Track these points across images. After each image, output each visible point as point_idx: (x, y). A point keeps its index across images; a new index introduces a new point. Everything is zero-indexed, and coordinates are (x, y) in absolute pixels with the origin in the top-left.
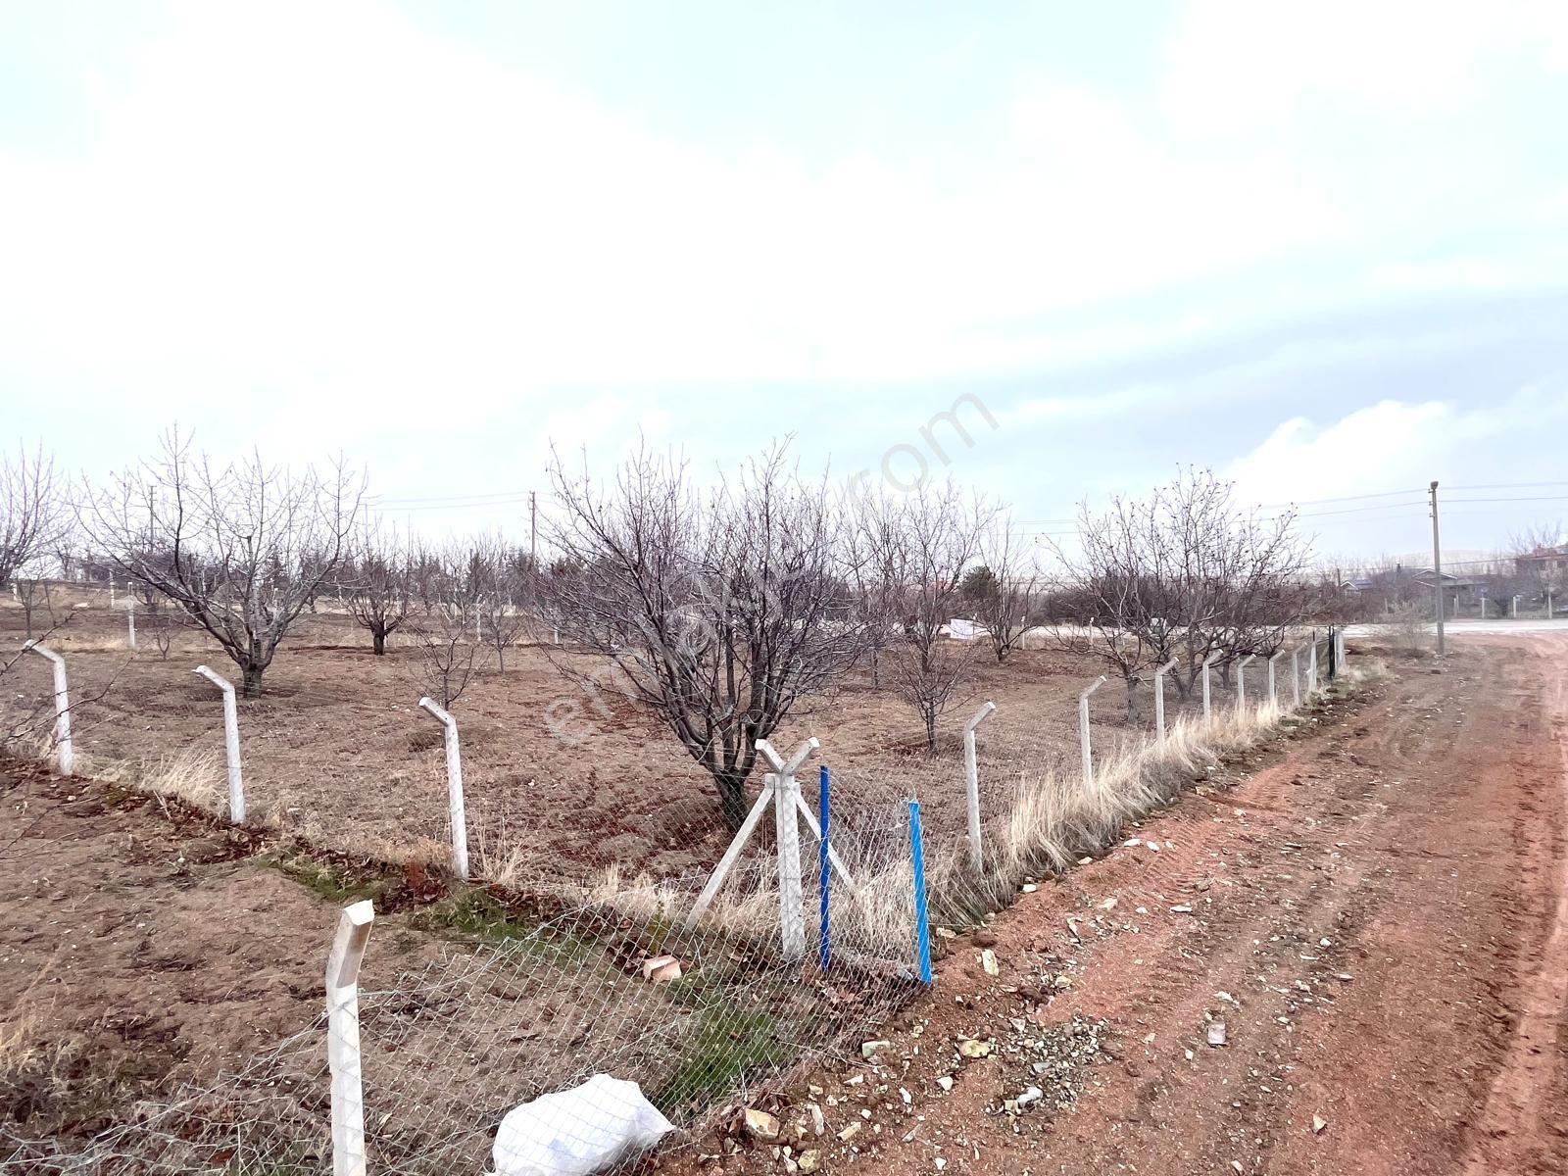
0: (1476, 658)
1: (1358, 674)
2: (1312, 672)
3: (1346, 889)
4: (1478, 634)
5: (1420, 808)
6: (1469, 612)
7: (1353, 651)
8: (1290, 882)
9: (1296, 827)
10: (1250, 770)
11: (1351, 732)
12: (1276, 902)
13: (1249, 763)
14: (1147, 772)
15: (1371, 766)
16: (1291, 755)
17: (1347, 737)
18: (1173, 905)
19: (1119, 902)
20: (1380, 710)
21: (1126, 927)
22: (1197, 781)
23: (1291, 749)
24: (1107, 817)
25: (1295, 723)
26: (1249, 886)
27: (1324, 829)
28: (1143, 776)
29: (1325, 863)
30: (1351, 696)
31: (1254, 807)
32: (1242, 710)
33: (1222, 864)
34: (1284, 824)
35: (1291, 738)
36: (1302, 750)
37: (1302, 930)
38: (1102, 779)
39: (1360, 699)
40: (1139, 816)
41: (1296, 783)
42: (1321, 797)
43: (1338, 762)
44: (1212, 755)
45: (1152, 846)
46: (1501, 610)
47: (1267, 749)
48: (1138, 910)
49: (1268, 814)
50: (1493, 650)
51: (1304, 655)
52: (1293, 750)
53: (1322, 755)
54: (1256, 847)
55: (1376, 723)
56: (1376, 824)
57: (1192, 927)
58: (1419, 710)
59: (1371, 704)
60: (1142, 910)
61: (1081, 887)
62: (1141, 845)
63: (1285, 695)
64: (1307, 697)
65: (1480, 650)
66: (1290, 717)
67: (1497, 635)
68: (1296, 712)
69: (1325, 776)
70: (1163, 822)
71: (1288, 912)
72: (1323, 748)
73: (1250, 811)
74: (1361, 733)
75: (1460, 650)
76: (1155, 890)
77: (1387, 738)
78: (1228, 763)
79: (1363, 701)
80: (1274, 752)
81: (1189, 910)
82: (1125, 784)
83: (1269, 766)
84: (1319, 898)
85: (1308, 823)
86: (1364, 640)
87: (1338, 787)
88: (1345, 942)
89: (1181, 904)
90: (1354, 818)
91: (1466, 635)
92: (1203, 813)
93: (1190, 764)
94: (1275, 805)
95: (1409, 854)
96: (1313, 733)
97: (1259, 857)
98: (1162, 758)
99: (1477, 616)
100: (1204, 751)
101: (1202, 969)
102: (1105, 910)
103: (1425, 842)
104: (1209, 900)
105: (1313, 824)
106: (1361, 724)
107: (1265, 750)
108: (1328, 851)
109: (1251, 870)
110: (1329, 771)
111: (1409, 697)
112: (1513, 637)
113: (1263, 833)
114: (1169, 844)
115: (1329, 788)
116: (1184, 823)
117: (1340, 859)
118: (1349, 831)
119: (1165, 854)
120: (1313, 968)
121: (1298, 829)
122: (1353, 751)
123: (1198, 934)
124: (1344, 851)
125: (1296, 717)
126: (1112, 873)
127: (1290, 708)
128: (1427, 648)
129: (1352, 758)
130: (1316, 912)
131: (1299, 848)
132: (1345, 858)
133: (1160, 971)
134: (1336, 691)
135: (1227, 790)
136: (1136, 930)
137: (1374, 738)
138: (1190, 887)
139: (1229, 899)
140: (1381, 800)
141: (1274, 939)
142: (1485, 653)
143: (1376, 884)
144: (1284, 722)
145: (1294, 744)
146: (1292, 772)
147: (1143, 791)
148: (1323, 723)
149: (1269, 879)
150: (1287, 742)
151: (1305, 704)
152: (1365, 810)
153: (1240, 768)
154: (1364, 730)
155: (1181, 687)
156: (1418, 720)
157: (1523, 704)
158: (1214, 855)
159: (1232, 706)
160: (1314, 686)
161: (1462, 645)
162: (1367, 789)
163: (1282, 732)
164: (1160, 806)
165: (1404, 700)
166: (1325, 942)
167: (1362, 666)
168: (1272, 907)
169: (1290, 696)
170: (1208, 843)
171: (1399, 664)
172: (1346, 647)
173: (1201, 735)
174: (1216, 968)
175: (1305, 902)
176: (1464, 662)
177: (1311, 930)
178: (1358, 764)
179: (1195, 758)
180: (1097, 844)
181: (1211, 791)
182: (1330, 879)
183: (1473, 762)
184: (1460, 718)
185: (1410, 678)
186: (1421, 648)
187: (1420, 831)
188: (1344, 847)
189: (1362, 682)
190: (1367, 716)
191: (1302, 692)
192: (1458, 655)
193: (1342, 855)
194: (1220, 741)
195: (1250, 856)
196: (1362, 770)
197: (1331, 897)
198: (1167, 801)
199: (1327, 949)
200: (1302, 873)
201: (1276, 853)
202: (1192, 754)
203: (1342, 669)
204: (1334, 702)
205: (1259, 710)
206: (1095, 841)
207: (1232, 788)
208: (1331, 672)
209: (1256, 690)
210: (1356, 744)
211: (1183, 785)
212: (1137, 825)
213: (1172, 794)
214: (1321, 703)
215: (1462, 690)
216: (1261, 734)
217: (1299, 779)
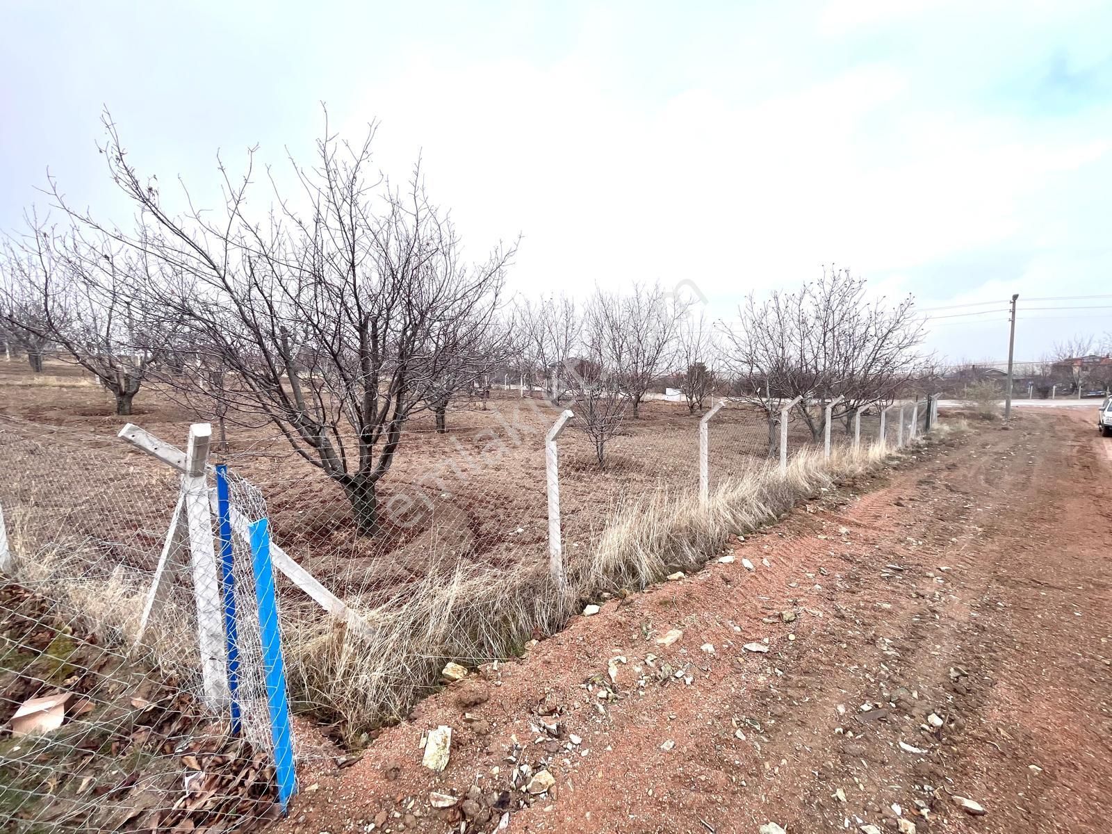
0: (1034, 421)
1: (946, 428)
2: (913, 427)
3: (954, 625)
4: (1031, 407)
5: (1015, 532)
6: (1021, 394)
7: (943, 415)
8: (890, 613)
9: (898, 547)
10: (858, 492)
11: (944, 467)
12: (872, 642)
13: (858, 486)
14: (765, 491)
15: (963, 493)
16: (895, 482)
17: (940, 470)
18: (748, 641)
19: (685, 633)
20: (966, 452)
21: (679, 674)
22: (810, 499)
23: (895, 477)
24: (714, 531)
25: (898, 458)
26: (843, 617)
27: (925, 550)
28: (761, 494)
29: (928, 589)
30: (942, 442)
31: (858, 525)
32: (857, 447)
33: (817, 587)
34: (886, 544)
35: (895, 469)
36: (904, 478)
37: (902, 693)
38: (720, 495)
39: (950, 444)
40: (747, 530)
41: (898, 504)
42: (921, 517)
43: (934, 488)
44: (827, 478)
45: (747, 563)
46: (1044, 393)
47: (875, 476)
48: (704, 648)
49: (871, 534)
50: (1045, 416)
51: (908, 416)
52: (896, 478)
53: (921, 482)
54: (856, 569)
55: (963, 461)
56: (975, 547)
57: (761, 679)
58: (996, 453)
59: (958, 448)
60: (708, 647)
61: (646, 613)
62: (735, 563)
63: (892, 441)
64: (908, 442)
65: (1035, 416)
66: (894, 454)
67: (1045, 408)
68: (899, 451)
69: (924, 498)
70: (767, 538)
71: (886, 659)
72: (921, 477)
73: (854, 529)
74: (952, 467)
75: (1019, 416)
76: (734, 619)
77: (973, 472)
78: (840, 485)
79: (952, 445)
80: (880, 478)
81: (765, 649)
82: (743, 500)
83: (875, 489)
84: (923, 638)
85: (909, 544)
86: (950, 409)
87: (936, 510)
88: (961, 721)
89: (759, 640)
90: (954, 539)
91: (1023, 407)
92: (809, 530)
93: (807, 485)
94: (878, 523)
95: (1017, 583)
96: (912, 467)
97: (858, 580)
98: (782, 480)
99: (1027, 397)
100: (820, 475)
101: (756, 761)
102: (662, 646)
103: (1032, 569)
104: (792, 637)
105: (915, 545)
106: (951, 461)
107: (873, 477)
108: (931, 574)
109: (847, 596)
110: (927, 496)
111: (987, 445)
112: (1058, 408)
113: (865, 552)
114: (765, 561)
115: (928, 510)
116: (788, 539)
117: (944, 586)
118: (951, 553)
119: (760, 570)
120: (917, 775)
121: (900, 549)
122: (946, 480)
123: (765, 693)
124: (947, 576)
125: (900, 455)
126: (689, 595)
127: (895, 449)
128: (997, 414)
129: (946, 485)
130: (920, 663)
131: (901, 570)
132: (949, 585)
133: (695, 768)
134: (930, 439)
135: (836, 508)
136: (689, 681)
137: (962, 471)
138: (775, 616)
139: (817, 635)
140: (976, 523)
141: (866, 707)
142: (1039, 418)
143: (989, 621)
144: (890, 458)
145: (897, 473)
146: (894, 495)
147: (758, 507)
148: (921, 460)
149: (865, 608)
150: (892, 472)
151: (907, 447)
152: (961, 532)
153: (850, 490)
154: (954, 465)
155: (814, 432)
156: (996, 460)
157: (1078, 451)
158: (810, 575)
159: (849, 444)
160: (913, 433)
161: (1021, 413)
162: (962, 512)
163: (888, 465)
164: (770, 521)
165: (984, 446)
166: (936, 720)
167: (949, 424)
168: (868, 648)
169: (896, 441)
170: (808, 562)
171: (975, 423)
172: (938, 412)
173: (821, 462)
174: (779, 758)
175: (907, 644)
176: (1024, 423)
177: (915, 695)
178: (951, 490)
179: (810, 480)
180: (692, 559)
181: (820, 509)
182: (935, 611)
183: (1051, 494)
184: (1031, 459)
185: (985, 432)
186: (992, 413)
187: (1023, 555)
188: (948, 572)
189: (950, 434)
190: (955, 456)
191: (905, 439)
192: (1020, 419)
193: (946, 580)
194: (836, 468)
195: (848, 578)
196: (956, 496)
197: (939, 638)
198: (778, 516)
199: (938, 733)
200: (903, 601)
201: (875, 576)
202: (810, 477)
203: (935, 425)
204: (928, 446)
205: (871, 448)
206: (691, 556)
207: (841, 507)
208: (927, 426)
209: (870, 437)
210: (948, 476)
211: (796, 503)
212: (742, 539)
213: (785, 511)
214: (919, 446)
215: (1028, 440)
216: (871, 465)
217: (901, 501)
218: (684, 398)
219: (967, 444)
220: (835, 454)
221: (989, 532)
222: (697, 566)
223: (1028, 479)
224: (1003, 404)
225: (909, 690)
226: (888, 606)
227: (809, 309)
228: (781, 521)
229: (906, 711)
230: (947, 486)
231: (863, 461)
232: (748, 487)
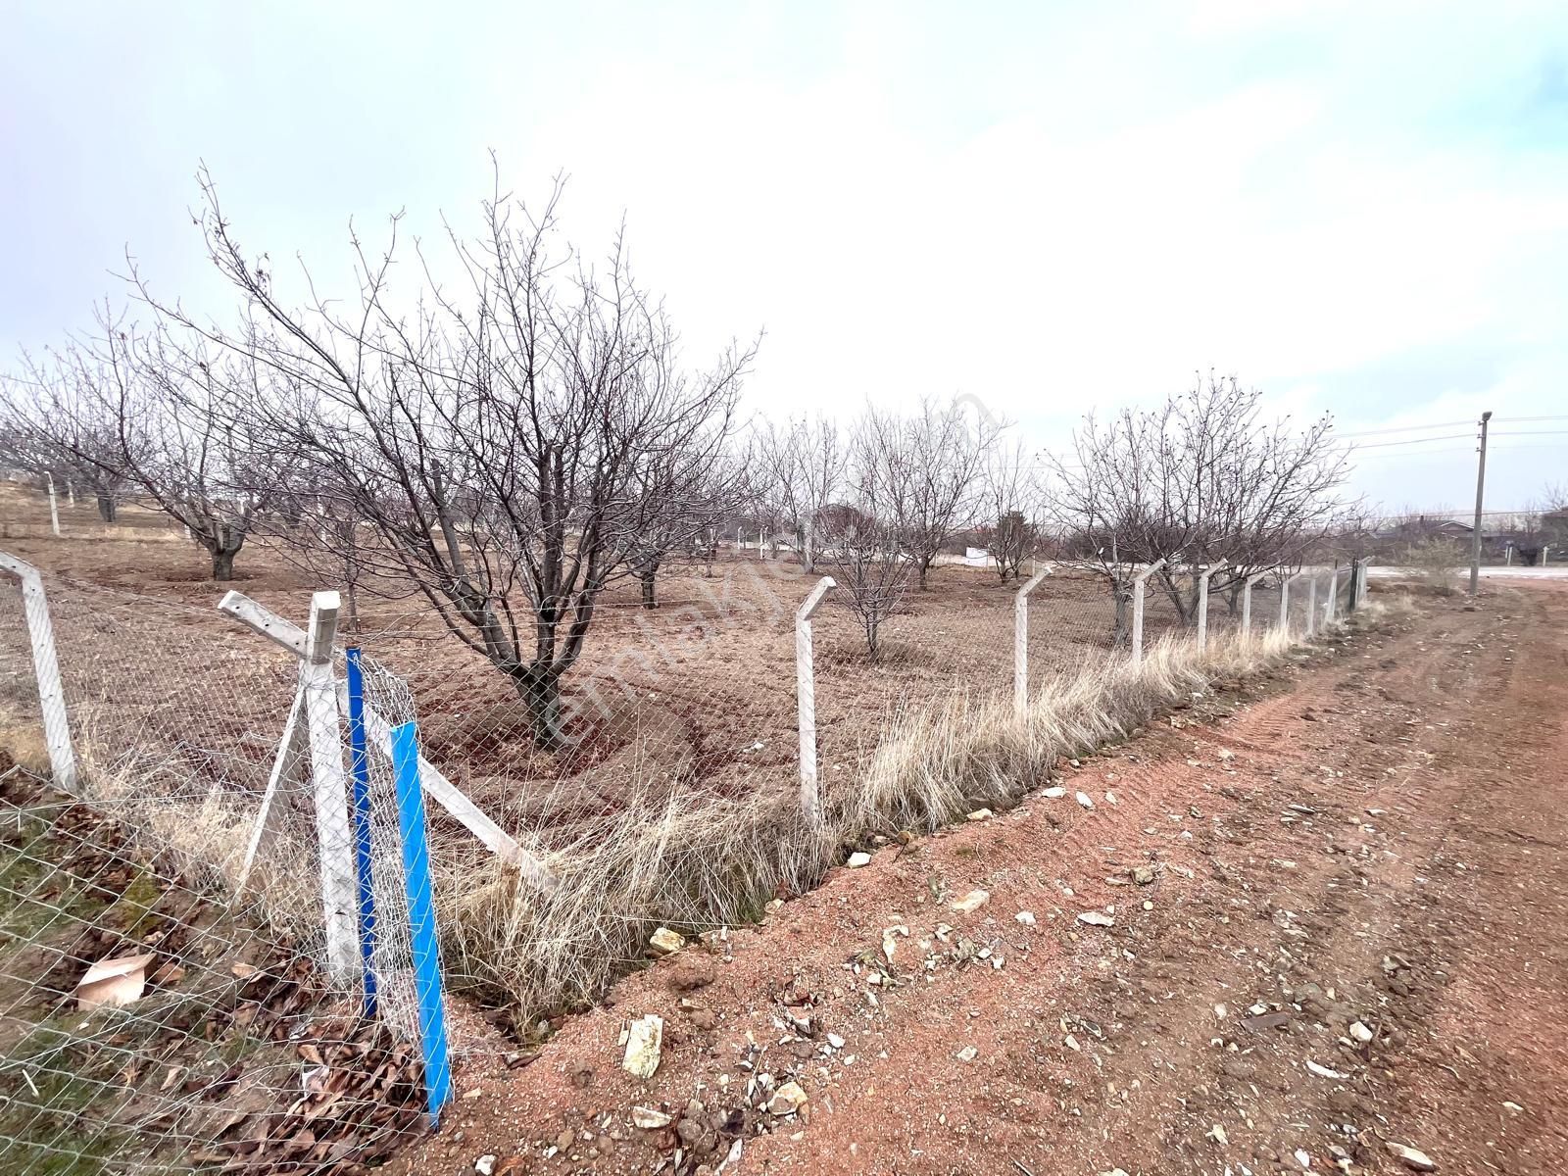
0: (1513, 599)
1: (1380, 607)
2: (1329, 606)
3: (1390, 895)
4: (1510, 578)
5: (1484, 761)
6: (1494, 559)
7: (1375, 588)
8: (1294, 874)
9: (1307, 779)
10: (1246, 698)
11: (1376, 664)
12: (1267, 915)
13: (1247, 690)
14: (1110, 696)
15: (1405, 703)
16: (1302, 685)
17: (1370, 668)
18: (1085, 909)
19: (992, 896)
20: (1409, 643)
21: (983, 954)
22: (1177, 709)
23: (1302, 678)
24: (1036, 751)
25: (1307, 651)
26: (1223, 879)
27: (1347, 784)
28: (1104, 699)
29: (1352, 841)
30: (1374, 628)
31: (1247, 747)
32: (1246, 633)
33: (1186, 834)
34: (1289, 774)
35: (1302, 666)
36: (1316, 680)
37: (1312, 991)
38: (1044, 700)
39: (1385, 631)
40: (1083, 751)
41: (1307, 718)
42: (1342, 738)
43: (1362, 695)
44: (1200, 679)
45: (1083, 798)
46: (1529, 558)
47: (1273, 677)
48: (1020, 917)
49: (1267, 759)
50: (1529, 591)
51: (1322, 590)
52: (1304, 680)
53: (1341, 686)
54: (1243, 809)
55: (1402, 655)
56: (1423, 781)
57: (1103, 964)
58: (1455, 645)
59: (1398, 637)
60: (1026, 917)
61: (937, 866)
62: (1065, 798)
63: (1298, 625)
64: (1323, 628)
65: (1515, 591)
66: (1302, 645)
67: (1530, 579)
68: (1309, 640)
69: (1346, 710)
70: (1111, 763)
71: (1287, 941)
72: (1341, 679)
73: (1241, 753)
74: (1388, 665)
75: (1492, 591)
76: (1065, 877)
77: (1420, 672)
78: (1220, 689)
79: (1389, 633)
80: (1281, 680)
81: (1109, 922)
82: (1078, 708)
83: (1271, 695)
84: (1343, 912)
85: (1323, 775)
86: (1385, 580)
87: (1364, 727)
88: (1401, 1035)
89: (1099, 909)
90: (1390, 770)
91: (1496, 578)
92: (1174, 752)
93: (1171, 688)
94: (1277, 745)
95: (1488, 835)
96: (1328, 663)
97: (1246, 825)
98: (1134, 680)
99: (1504, 564)
100: (1191, 674)
101: (1095, 1081)
102: (960, 913)
103: (1509, 816)
104: (1148, 905)
105: (1331, 777)
106: (1386, 657)
107: (1270, 678)
108: (1356, 820)
109: (1230, 849)
110: (1350, 705)
111: (1442, 632)
112: (1551, 580)
113: (1256, 786)
114: (1110, 797)
115: (1351, 727)
116: (1143, 764)
117: (1375, 837)
118: (1385, 790)
119: (1101, 809)
120: (1333, 1110)
121: (1309, 783)
122: (1380, 684)
123: (1107, 985)
124: (1380, 824)
125: (1310, 646)
126: (999, 842)
127: (1302, 637)
128: (1457, 588)
130: (1337, 946)
131: (1310, 814)
132: (1382, 835)
133: (1007, 1087)
134: (1356, 624)
135: (1214, 722)
136: (998, 964)
137: (1404, 671)
138: (1124, 875)
139: (1185, 904)
140: (1423, 747)
141: (1257, 1010)
142: (1521, 594)
143: (1444, 890)
144: (1295, 650)
145: (1305, 673)
146: (1301, 705)
147: (1100, 719)
148: (1341, 653)
149: (1256, 867)
150: (1297, 671)
151: (1320, 635)
152: (1402, 759)
153: (1234, 696)
154: (1391, 662)
155: (1181, 612)
156: (1456, 655)
158: (1176, 818)
159: (1234, 630)
160: (1330, 613)
161: (1494, 587)
162: (1403, 730)
163: (1292, 660)
164: (1117, 739)
165: (1438, 634)
166: (1362, 1033)
167: (1384, 602)
168: (1260, 925)
169: (1304, 625)
170: (1171, 799)
171: (1424, 601)
172: (1368, 584)
173: (1192, 656)
174: (1129, 1077)
175: (1318, 920)
176: (1498, 602)
177: (1331, 993)
178: (1388, 699)
179: (1176, 680)
180: (1003, 790)
181: (1191, 722)
182: (1361, 874)
183: (1540, 705)
184: (1510, 654)
185: (1440, 614)
186: (1451, 587)
187: (1494, 796)
188: (1381, 816)
189: (1385, 616)
190: (1393, 649)
191: (1317, 623)
192: (1493, 595)
193: (1378, 829)
194: (1214, 664)
195: (1231, 823)
196: (1394, 706)
197: (1367, 913)
198: (1129, 732)
199: (1364, 1051)
200: (1314, 858)
201: (1272, 821)
202: (1176, 676)
203: (1363, 603)
204: (1353, 633)
205: (1266, 636)
206: (1002, 786)
207: (1222, 720)
208: (1351, 605)
209: (1264, 619)
210: (1383, 677)
211: (1155, 713)
212: (1077, 763)
213: (1139, 725)
214: (1338, 634)
215: (1504, 627)
216: (1267, 660)
217: (1311, 714)
218: (992, 562)
219: (1412, 632)
220: (1213, 644)
221: (1444, 760)
222: (1011, 801)
223: (1504, 683)
224: (1467, 573)
225: (1321, 986)
226: (1290, 864)
227: (1175, 433)
228: (1132, 739)
229: (1317, 1017)
230: (1381, 692)
231: (1255, 654)
232: (1085, 689)
